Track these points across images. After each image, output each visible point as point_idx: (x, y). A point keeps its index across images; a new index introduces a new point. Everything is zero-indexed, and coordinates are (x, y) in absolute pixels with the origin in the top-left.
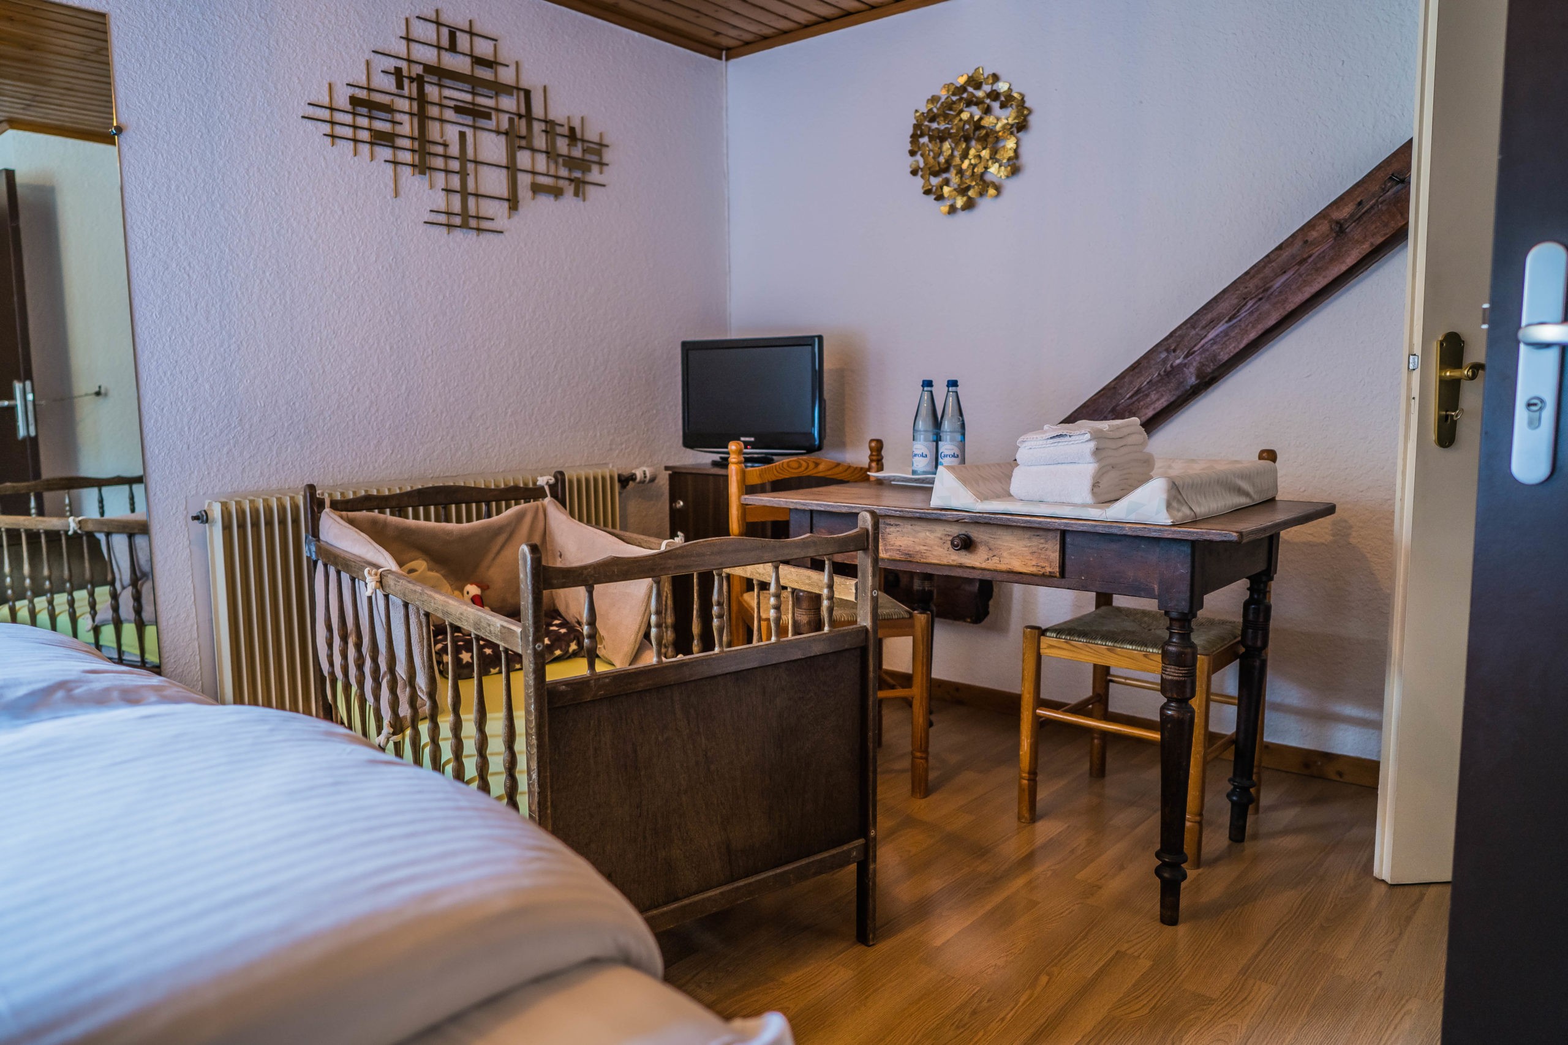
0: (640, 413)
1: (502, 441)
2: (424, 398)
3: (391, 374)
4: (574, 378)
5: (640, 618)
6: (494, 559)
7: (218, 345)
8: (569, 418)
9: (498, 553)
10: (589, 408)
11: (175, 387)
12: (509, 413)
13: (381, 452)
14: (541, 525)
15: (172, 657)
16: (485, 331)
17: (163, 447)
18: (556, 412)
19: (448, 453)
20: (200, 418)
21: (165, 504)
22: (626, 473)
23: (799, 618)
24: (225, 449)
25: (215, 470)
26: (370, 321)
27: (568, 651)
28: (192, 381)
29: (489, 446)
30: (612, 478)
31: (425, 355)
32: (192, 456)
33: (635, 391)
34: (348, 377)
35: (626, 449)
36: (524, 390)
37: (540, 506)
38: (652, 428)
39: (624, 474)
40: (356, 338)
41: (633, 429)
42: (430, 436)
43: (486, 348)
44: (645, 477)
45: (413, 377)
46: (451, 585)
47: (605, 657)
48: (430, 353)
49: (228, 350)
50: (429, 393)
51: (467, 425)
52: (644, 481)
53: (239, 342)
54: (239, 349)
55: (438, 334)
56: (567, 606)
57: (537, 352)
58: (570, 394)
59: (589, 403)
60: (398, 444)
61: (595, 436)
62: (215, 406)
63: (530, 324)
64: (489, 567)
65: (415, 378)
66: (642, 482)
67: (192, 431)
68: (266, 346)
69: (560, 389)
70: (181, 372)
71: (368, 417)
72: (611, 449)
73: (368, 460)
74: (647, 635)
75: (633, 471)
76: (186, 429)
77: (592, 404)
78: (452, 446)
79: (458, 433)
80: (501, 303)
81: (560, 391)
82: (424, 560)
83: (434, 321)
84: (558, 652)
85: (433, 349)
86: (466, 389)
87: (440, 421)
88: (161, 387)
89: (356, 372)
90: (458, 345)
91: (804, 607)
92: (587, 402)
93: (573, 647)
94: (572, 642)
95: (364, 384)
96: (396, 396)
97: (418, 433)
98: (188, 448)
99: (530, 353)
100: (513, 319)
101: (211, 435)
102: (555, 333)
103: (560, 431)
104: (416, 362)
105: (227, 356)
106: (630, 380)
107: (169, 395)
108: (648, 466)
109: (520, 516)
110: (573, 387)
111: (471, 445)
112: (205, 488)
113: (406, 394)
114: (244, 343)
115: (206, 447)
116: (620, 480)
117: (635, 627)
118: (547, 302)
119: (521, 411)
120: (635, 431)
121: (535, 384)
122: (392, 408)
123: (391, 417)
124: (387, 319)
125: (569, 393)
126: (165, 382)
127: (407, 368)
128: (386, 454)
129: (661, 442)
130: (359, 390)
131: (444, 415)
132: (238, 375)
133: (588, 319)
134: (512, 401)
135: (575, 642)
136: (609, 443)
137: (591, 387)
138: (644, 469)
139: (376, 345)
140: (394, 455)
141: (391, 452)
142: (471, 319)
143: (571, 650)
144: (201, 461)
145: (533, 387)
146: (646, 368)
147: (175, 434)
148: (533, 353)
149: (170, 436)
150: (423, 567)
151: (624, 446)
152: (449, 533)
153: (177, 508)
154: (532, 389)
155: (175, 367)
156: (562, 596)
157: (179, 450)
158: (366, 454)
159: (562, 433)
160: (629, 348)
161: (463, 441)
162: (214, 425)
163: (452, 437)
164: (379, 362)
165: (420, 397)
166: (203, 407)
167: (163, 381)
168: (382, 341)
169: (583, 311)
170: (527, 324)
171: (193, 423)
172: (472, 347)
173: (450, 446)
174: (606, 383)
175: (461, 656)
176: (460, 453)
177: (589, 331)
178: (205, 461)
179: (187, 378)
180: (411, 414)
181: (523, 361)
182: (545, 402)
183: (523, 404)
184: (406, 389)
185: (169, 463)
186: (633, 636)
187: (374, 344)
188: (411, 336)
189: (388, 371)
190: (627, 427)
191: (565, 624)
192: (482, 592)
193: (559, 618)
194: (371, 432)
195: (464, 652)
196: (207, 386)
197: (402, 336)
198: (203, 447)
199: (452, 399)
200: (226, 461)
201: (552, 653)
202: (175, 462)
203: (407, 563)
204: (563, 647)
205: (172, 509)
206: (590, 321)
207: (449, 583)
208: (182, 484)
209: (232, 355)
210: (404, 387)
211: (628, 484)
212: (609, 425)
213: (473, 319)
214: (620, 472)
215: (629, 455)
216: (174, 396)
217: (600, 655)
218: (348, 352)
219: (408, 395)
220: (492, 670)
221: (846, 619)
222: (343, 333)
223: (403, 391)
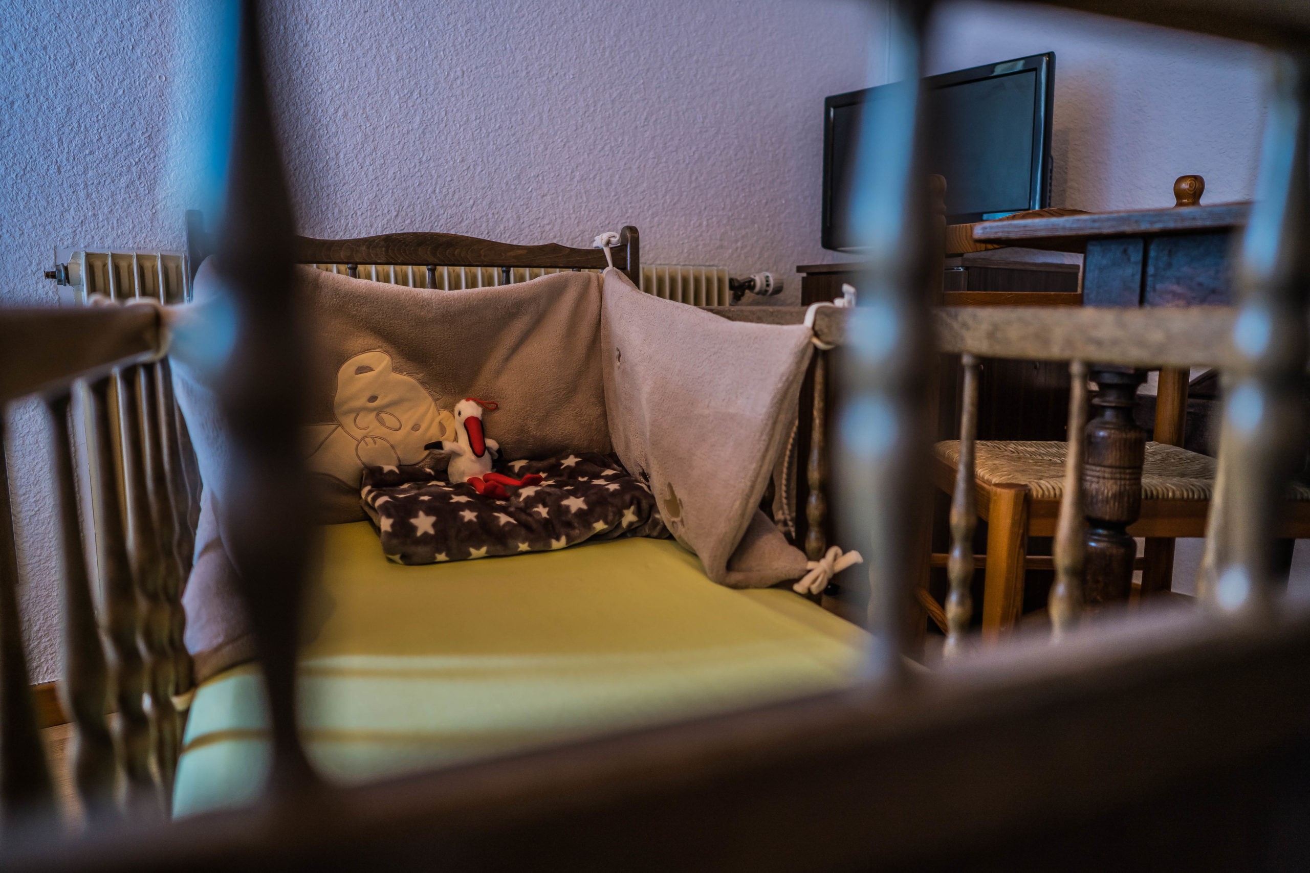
0: (764, 201)
1: (566, 216)
2: (449, 140)
3: (397, 97)
4: (672, 139)
5: (754, 466)
6: (507, 359)
7: (110, 13)
8: (664, 196)
9: (515, 349)
10: (693, 185)
11: (35, 71)
12: (577, 178)
13: (379, 213)
14: (593, 308)
15: (32, 495)
16: (543, 52)
17: (14, 164)
18: (645, 185)
19: (484, 226)
20: (79, 126)
21: (17, 256)
22: (741, 276)
23: (1093, 486)
24: (123, 180)
25: (106, 210)
26: (365, 12)
27: (620, 523)
28: (65, 64)
29: (546, 221)
30: (720, 281)
31: (452, 75)
32: (65, 185)
33: (757, 169)
34: (330, 93)
35: (742, 248)
36: (600, 147)
37: (594, 280)
38: (780, 224)
39: (739, 278)
40: (343, 36)
41: (753, 223)
42: (456, 196)
43: (545, 78)
44: (768, 285)
45: (433, 107)
46: (436, 400)
47: (683, 541)
48: (459, 73)
49: (127, 24)
50: (456, 134)
51: (513, 187)
52: (766, 291)
53: (147, 14)
54: (147, 25)
55: (471, 47)
56: (627, 447)
57: (620, 95)
58: (666, 162)
59: (694, 178)
60: (406, 203)
61: (700, 225)
62: (106, 111)
63: (611, 53)
64: (498, 373)
65: (436, 107)
66: (763, 293)
67: (65, 145)
68: (193, 28)
69: (652, 153)
70: (45, 48)
71: (361, 157)
72: (721, 247)
73: (359, 222)
74: (766, 504)
75: (752, 276)
76: (55, 140)
77: (697, 179)
78: (490, 216)
79: (499, 198)
80: (570, 15)
81: (651, 154)
82: (386, 352)
83: (466, 28)
84: (600, 526)
85: (465, 69)
86: (513, 135)
87: (473, 177)
88: (9, 67)
89: (342, 87)
90: (503, 69)
91: (1109, 462)
92: (691, 176)
93: (629, 517)
94: (628, 508)
95: (354, 107)
96: (405, 131)
97: (437, 191)
98: (59, 172)
99: (610, 96)
100: (585, 42)
101: (99, 154)
102: (648, 70)
103: (650, 212)
104: (437, 84)
105: (125, 33)
106: (752, 152)
107: (24, 82)
108: (771, 272)
109: (556, 291)
110: (672, 152)
111: (519, 218)
112: (89, 236)
113: (421, 130)
114: (155, 17)
115: (90, 174)
116: (732, 287)
117: (743, 484)
118: (637, 25)
119: (594, 178)
120: (756, 225)
121: (616, 140)
122: (399, 148)
123: (397, 162)
124: (393, 14)
125: (664, 160)
126: (17, 60)
127: (424, 92)
128: (388, 217)
129: (790, 245)
130: (345, 115)
131: (479, 169)
132: (145, 66)
133: (695, 58)
134: (581, 160)
135: (632, 508)
136: (718, 237)
137: (696, 156)
138: (768, 274)
139: (374, 51)
140: (399, 219)
141: (395, 214)
142: (523, 32)
143: (625, 523)
144: (82, 195)
145: (613, 145)
146: (774, 140)
147: (35, 145)
148: (615, 95)
149: (26, 148)
150: (385, 363)
151: (739, 244)
152: (424, 304)
153: (38, 264)
154: (611, 147)
155: (33, 39)
156: (621, 428)
157: (43, 172)
158: (355, 213)
159: (654, 215)
160: (752, 108)
161: (506, 210)
162: (104, 140)
163: (491, 203)
164: (379, 76)
165: (443, 138)
166: (85, 109)
167: (12, 58)
168: (384, 46)
169: (688, 46)
170: (607, 53)
171: (67, 131)
172: (524, 73)
173: (487, 215)
174: (718, 152)
175: (414, 521)
176: (502, 227)
177: (695, 75)
178: (88, 196)
179: (56, 59)
180: (428, 161)
181: (599, 105)
182: (630, 168)
183: (597, 166)
184: (421, 122)
185: (25, 191)
186: (738, 503)
187: (371, 48)
188: (430, 46)
189: (392, 93)
190: (745, 218)
191: (623, 476)
192: (483, 414)
193: (615, 466)
194: (365, 181)
195: (421, 514)
196: (91, 76)
197: (417, 42)
198: (85, 172)
199: (491, 147)
200: (124, 199)
201: (588, 526)
202: (34, 191)
203: (356, 354)
204: (610, 517)
205: (31, 263)
206: (697, 61)
207: (432, 396)
208: (49, 227)
209: (135, 33)
210: (418, 119)
211: (743, 294)
212: (720, 213)
213: (526, 33)
214: (733, 276)
215: (746, 257)
216: (32, 85)
217: (675, 536)
218: (330, 55)
219: (424, 133)
220: (472, 550)
221: (1178, 494)
222: (321, 25)
223: (416, 126)
